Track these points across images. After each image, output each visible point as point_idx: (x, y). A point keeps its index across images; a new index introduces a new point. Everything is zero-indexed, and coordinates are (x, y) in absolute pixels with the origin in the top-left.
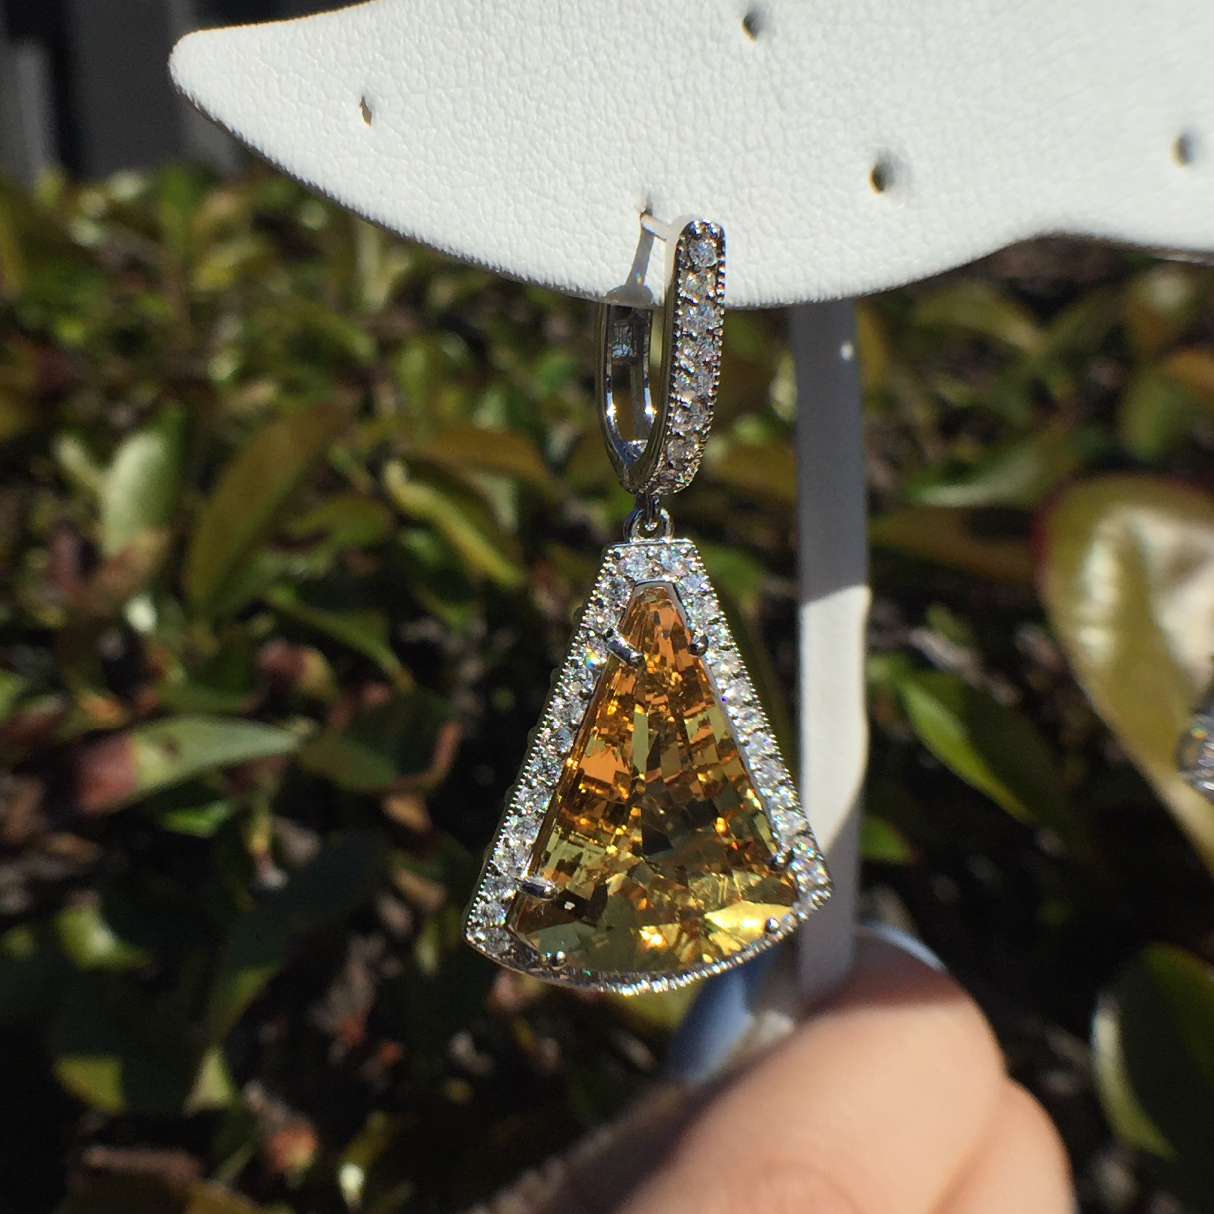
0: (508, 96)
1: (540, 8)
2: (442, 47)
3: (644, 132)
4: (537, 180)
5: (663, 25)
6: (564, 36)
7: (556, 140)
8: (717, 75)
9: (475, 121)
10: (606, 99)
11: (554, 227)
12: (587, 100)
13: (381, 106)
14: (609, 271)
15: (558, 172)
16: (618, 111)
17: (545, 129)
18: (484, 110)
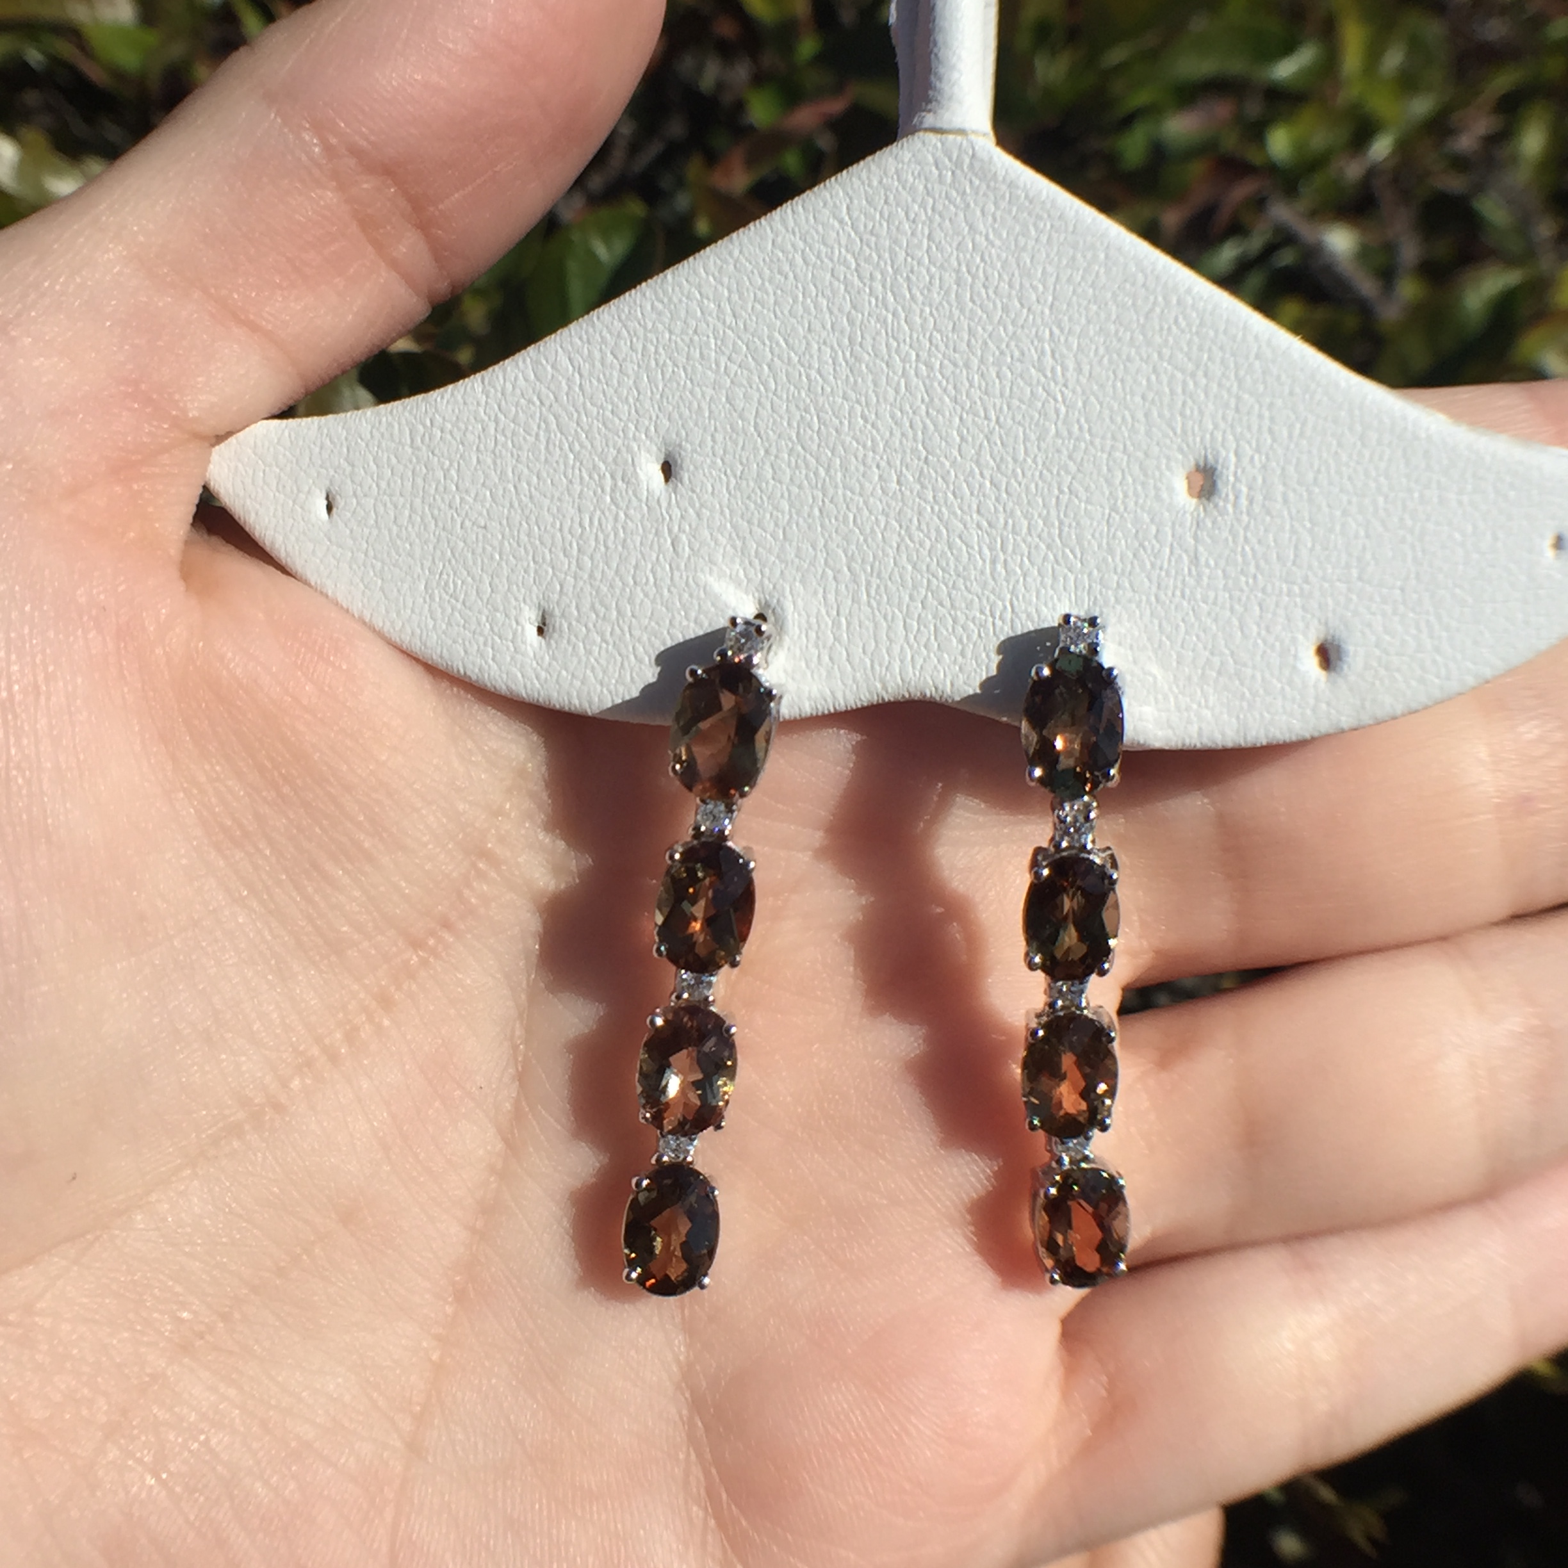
0: (440, 510)
1: (479, 437)
2: (394, 461)
3: (548, 557)
4: (451, 585)
5: (581, 463)
6: (495, 463)
7: (473, 553)
8: (622, 515)
9: (410, 529)
10: (521, 524)
11: (459, 626)
12: (505, 522)
13: (340, 503)
14: (498, 673)
15: (469, 579)
16: (529, 535)
17: (464, 542)
18: (419, 519)
